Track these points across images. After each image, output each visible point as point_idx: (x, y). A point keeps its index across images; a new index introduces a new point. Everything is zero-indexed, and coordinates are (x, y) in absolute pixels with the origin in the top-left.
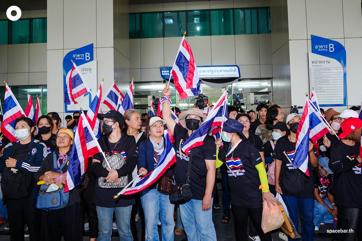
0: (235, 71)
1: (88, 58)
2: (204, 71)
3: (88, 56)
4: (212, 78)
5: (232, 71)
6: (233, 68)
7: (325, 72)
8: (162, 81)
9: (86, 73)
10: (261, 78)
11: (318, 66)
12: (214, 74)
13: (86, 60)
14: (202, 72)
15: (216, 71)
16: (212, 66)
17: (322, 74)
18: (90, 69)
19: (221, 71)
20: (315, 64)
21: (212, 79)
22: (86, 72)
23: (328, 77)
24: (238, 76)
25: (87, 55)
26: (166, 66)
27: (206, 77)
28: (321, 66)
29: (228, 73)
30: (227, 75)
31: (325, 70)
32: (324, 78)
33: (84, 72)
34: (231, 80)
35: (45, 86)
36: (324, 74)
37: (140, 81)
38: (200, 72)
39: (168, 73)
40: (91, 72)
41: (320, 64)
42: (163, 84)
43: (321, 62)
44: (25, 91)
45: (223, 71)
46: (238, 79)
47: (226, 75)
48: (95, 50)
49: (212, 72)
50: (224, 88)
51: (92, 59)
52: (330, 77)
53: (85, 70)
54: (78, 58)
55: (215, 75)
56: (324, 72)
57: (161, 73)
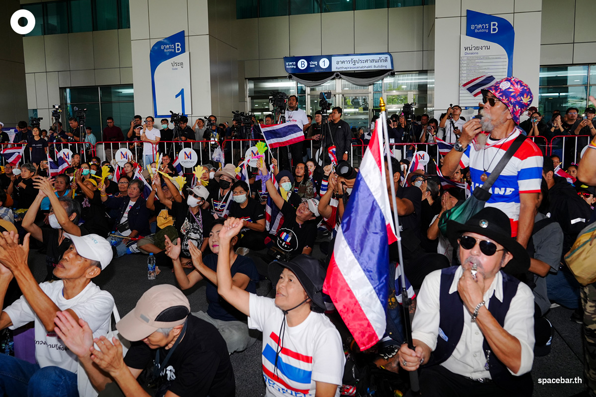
0: (386, 61)
1: (178, 49)
2: (343, 62)
3: (179, 47)
4: (354, 71)
5: (381, 61)
6: (383, 57)
7: (483, 62)
8: (286, 77)
9: (177, 69)
10: (423, 70)
11: (472, 54)
12: (357, 65)
13: (177, 52)
14: (340, 63)
15: (360, 62)
16: (355, 54)
17: (477, 64)
18: (182, 64)
19: (367, 61)
20: (468, 51)
21: (355, 73)
22: (176, 67)
23: (485, 69)
24: (391, 68)
25: (178, 45)
26: (292, 55)
27: (346, 70)
28: (477, 53)
29: (377, 64)
30: (375, 66)
31: (481, 59)
32: (481, 71)
33: (175, 67)
34: (380, 73)
35: (130, 86)
36: (480, 64)
37: (258, 77)
38: (338, 63)
39: (294, 65)
40: (182, 67)
41: (476, 51)
42: (288, 79)
43: (477, 48)
44: (119, 92)
45: (369, 61)
46: (390, 73)
47: (373, 67)
48: (186, 38)
49: (353, 63)
50: (371, 85)
51: (183, 51)
52: (488, 69)
53: (175, 65)
54: (167, 49)
55: (358, 68)
56: (481, 62)
57: (285, 65)
